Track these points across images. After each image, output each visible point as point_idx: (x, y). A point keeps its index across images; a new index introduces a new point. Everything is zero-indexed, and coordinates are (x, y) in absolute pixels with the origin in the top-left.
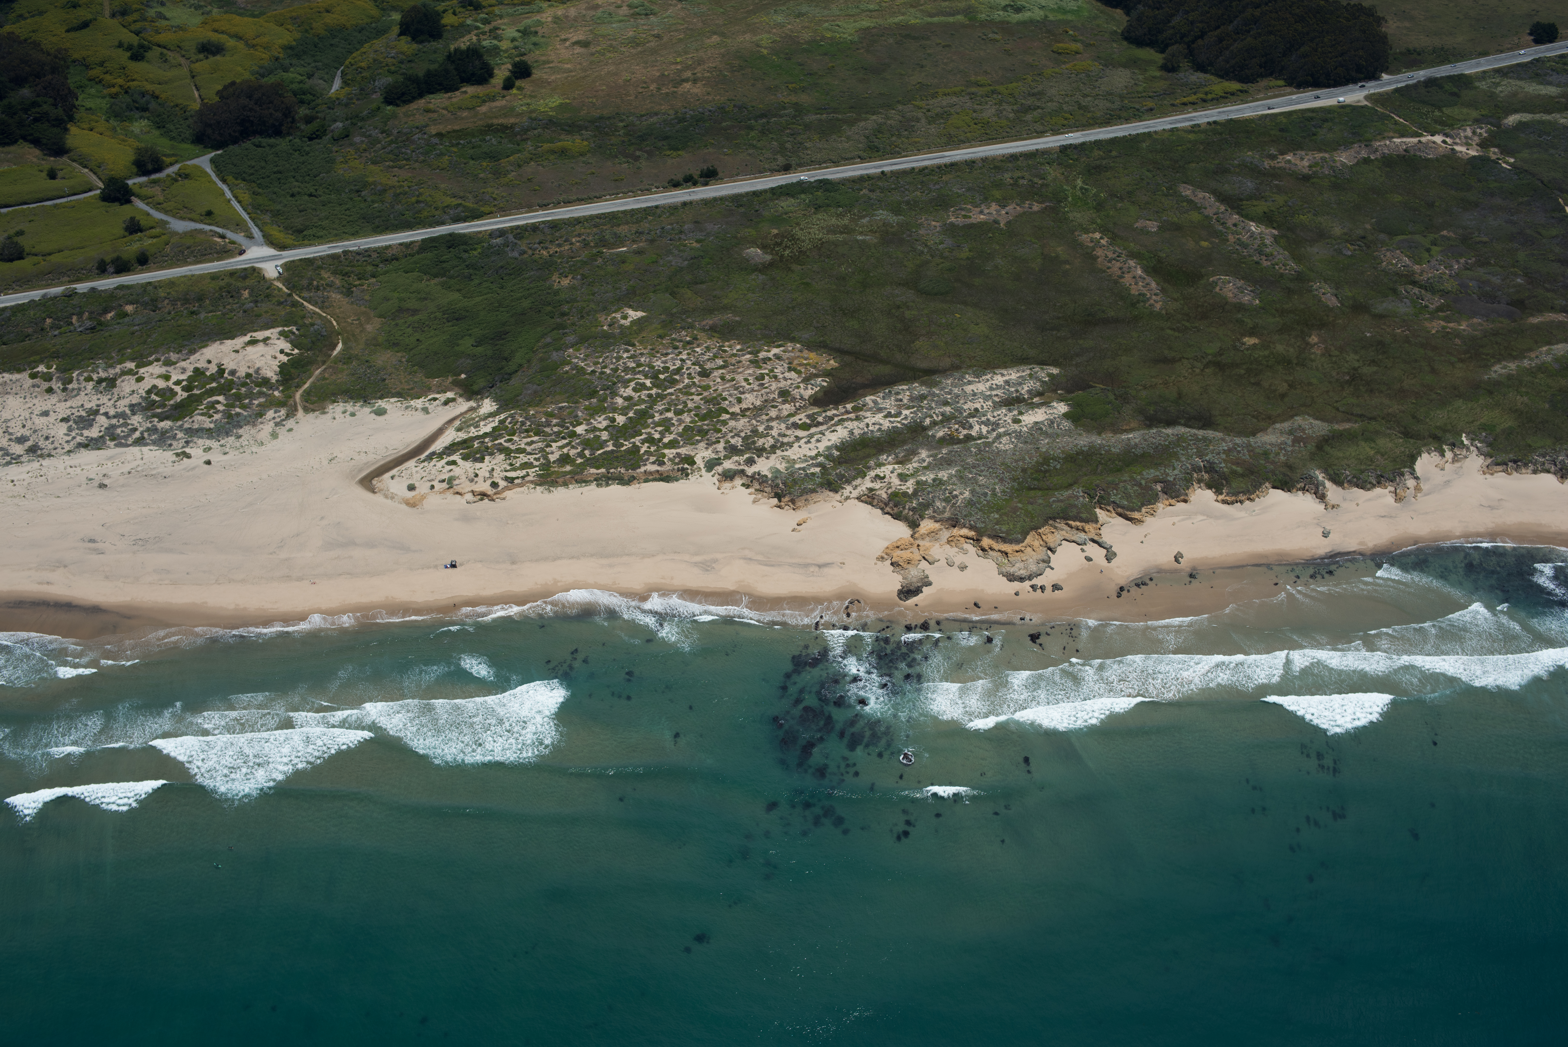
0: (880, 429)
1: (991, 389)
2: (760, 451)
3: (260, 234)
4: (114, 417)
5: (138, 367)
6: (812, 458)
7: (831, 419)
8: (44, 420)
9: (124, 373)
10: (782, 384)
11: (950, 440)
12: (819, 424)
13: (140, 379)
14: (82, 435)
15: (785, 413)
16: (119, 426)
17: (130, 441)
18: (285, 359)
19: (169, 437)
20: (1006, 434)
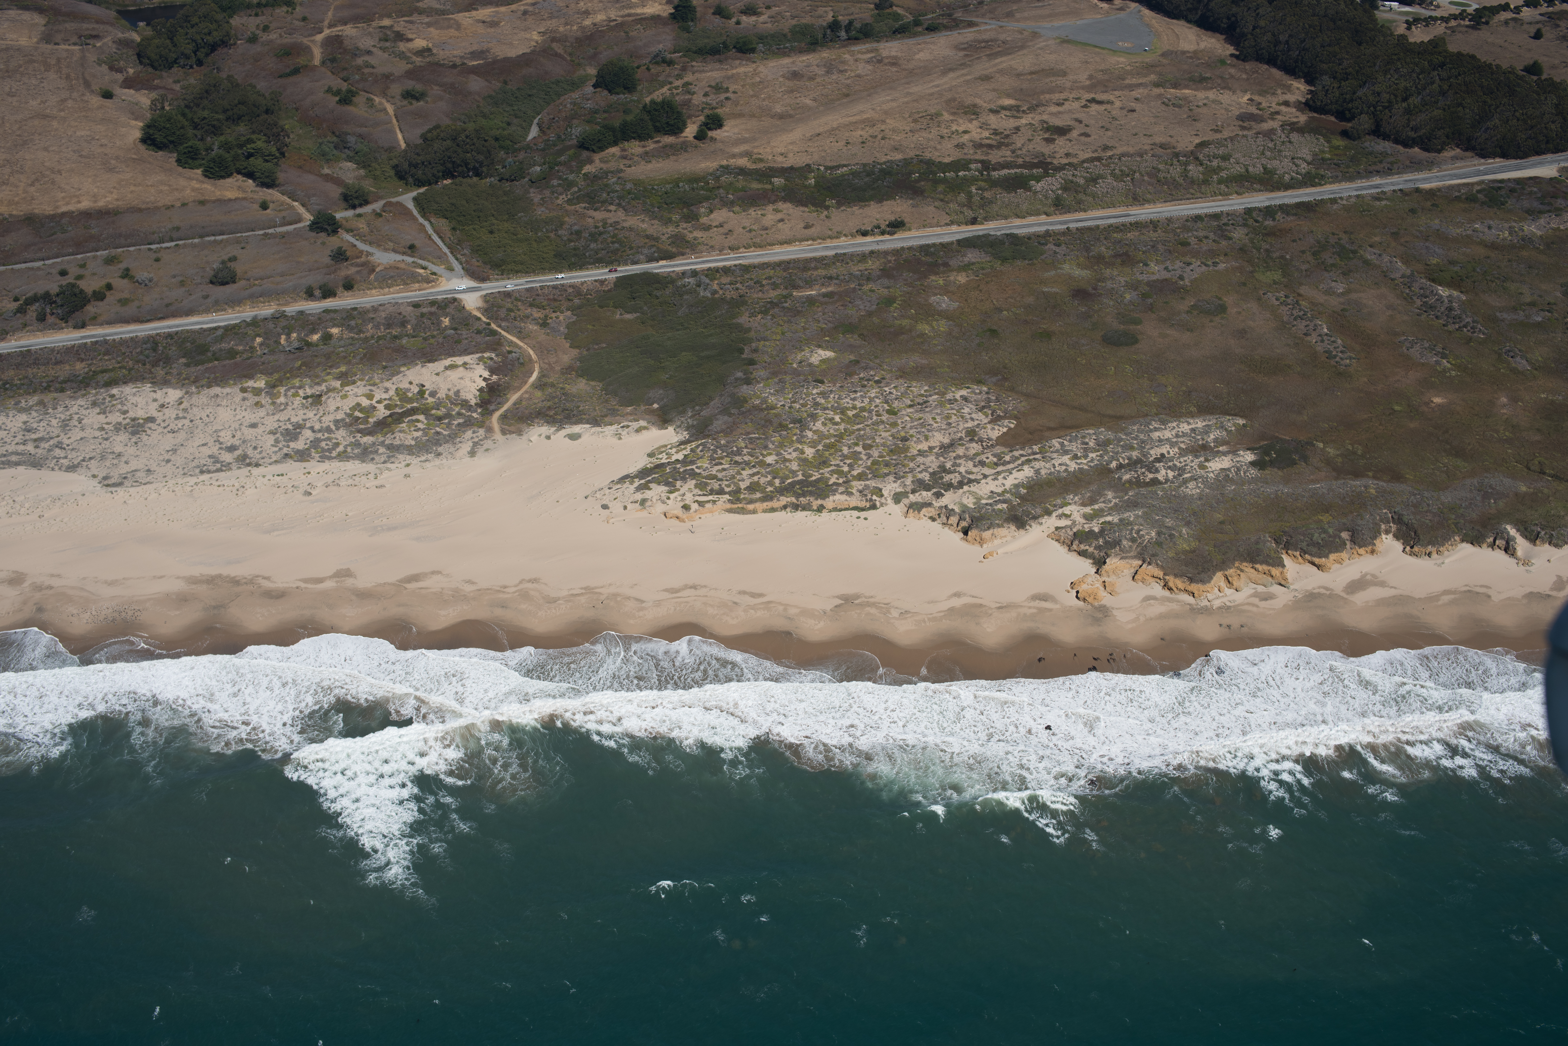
0: (1066, 470)
1: (1177, 436)
2: (949, 486)
3: (460, 267)
4: (320, 431)
5: (342, 385)
6: (999, 495)
7: (1017, 458)
8: (251, 430)
9: (329, 390)
10: (970, 424)
11: (1137, 483)
12: (1005, 463)
13: (345, 397)
14: (288, 446)
15: (972, 452)
16: (324, 440)
17: (334, 454)
18: (484, 384)
19: (371, 452)
20: (1193, 479)
